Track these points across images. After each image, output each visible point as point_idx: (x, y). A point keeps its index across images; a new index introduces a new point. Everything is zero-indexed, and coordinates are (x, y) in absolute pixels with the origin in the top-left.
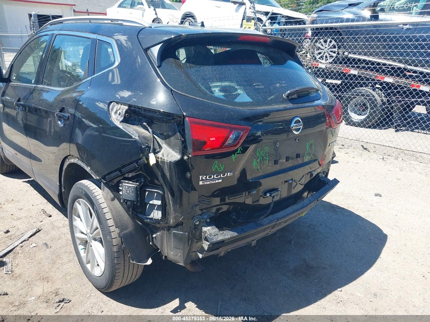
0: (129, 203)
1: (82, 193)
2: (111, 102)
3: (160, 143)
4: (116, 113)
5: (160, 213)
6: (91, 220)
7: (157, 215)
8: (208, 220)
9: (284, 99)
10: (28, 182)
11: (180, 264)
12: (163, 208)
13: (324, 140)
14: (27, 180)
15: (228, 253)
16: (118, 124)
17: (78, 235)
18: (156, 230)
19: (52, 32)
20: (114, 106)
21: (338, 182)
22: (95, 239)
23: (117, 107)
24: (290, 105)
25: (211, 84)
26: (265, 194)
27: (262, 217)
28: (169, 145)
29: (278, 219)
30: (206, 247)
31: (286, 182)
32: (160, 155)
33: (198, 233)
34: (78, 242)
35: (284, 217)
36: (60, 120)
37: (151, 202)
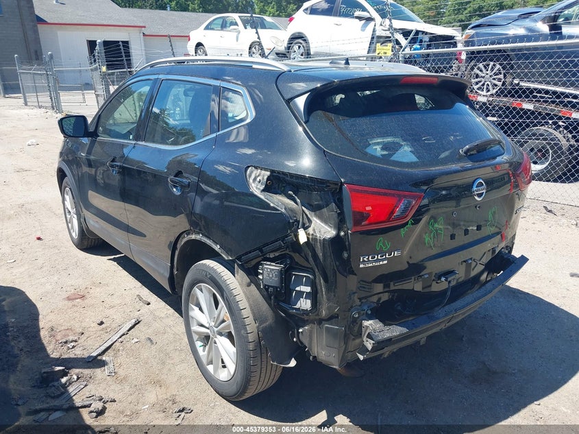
0: (271, 289)
1: (206, 276)
2: (249, 167)
3: (309, 216)
4: (255, 180)
5: (309, 302)
6: (217, 312)
7: (305, 304)
8: (369, 312)
9: (461, 156)
10: (114, 260)
11: (334, 367)
12: (313, 296)
13: (509, 207)
14: (112, 257)
15: (393, 354)
16: (258, 193)
17: (195, 328)
18: (304, 323)
19: (156, 77)
20: (251, 172)
21: (527, 260)
22: (221, 334)
23: (256, 172)
24: (469, 165)
25: (371, 140)
26: (439, 278)
27: (437, 309)
28: (321, 218)
29: (456, 311)
30: (369, 347)
31: (464, 261)
32: (310, 230)
33: (356, 329)
34: (195, 337)
35: (464, 307)
36: (175, 187)
37: (298, 289)
